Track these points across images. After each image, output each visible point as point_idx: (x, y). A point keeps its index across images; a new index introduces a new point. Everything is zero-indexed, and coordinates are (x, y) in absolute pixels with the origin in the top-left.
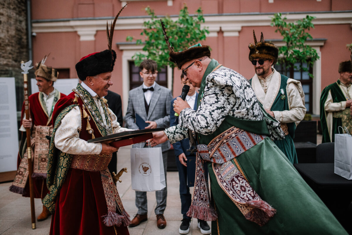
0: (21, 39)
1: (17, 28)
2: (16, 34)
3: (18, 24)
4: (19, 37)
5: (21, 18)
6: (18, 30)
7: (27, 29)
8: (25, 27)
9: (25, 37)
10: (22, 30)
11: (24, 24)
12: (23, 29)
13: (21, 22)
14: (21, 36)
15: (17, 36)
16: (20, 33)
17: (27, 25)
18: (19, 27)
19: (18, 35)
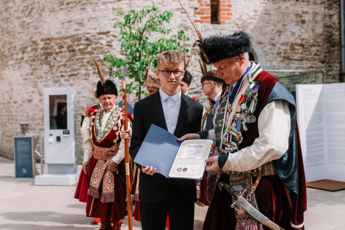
0: (331, 36)
1: (326, 24)
2: (324, 31)
3: (327, 19)
4: (329, 34)
5: (332, 12)
6: (326, 26)
7: (340, 23)
8: (337, 21)
9: (337, 33)
10: (333, 26)
11: (335, 18)
12: (334, 24)
13: (331, 16)
14: (331, 33)
15: (325, 33)
16: (330, 30)
17: (340, 18)
18: (328, 23)
19: (327, 32)
